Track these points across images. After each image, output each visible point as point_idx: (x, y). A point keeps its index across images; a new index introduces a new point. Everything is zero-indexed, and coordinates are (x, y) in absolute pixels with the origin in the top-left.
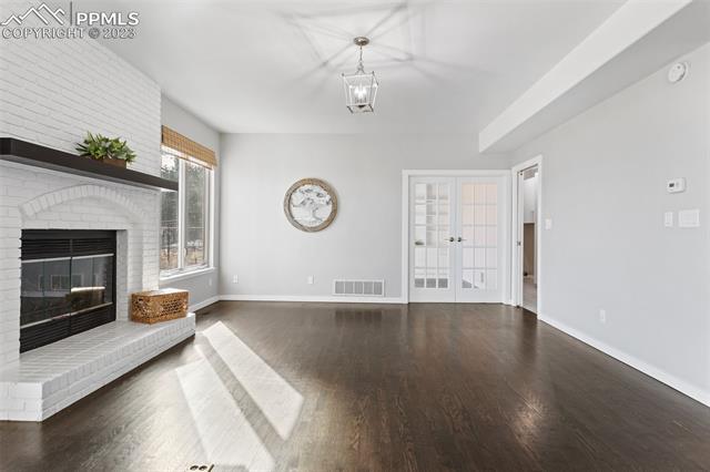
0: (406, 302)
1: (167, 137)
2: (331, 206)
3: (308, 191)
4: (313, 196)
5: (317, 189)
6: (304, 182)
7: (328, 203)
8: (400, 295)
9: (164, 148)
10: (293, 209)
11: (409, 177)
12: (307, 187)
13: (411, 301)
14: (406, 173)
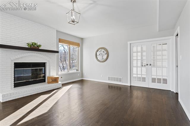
0: (129, 85)
1: (60, 41)
2: (106, 55)
3: (101, 51)
4: (102, 52)
5: (103, 50)
6: (100, 49)
7: (106, 54)
8: (127, 83)
9: (59, 43)
10: (97, 56)
11: (130, 44)
12: (100, 50)
13: (132, 85)
14: (129, 43)
